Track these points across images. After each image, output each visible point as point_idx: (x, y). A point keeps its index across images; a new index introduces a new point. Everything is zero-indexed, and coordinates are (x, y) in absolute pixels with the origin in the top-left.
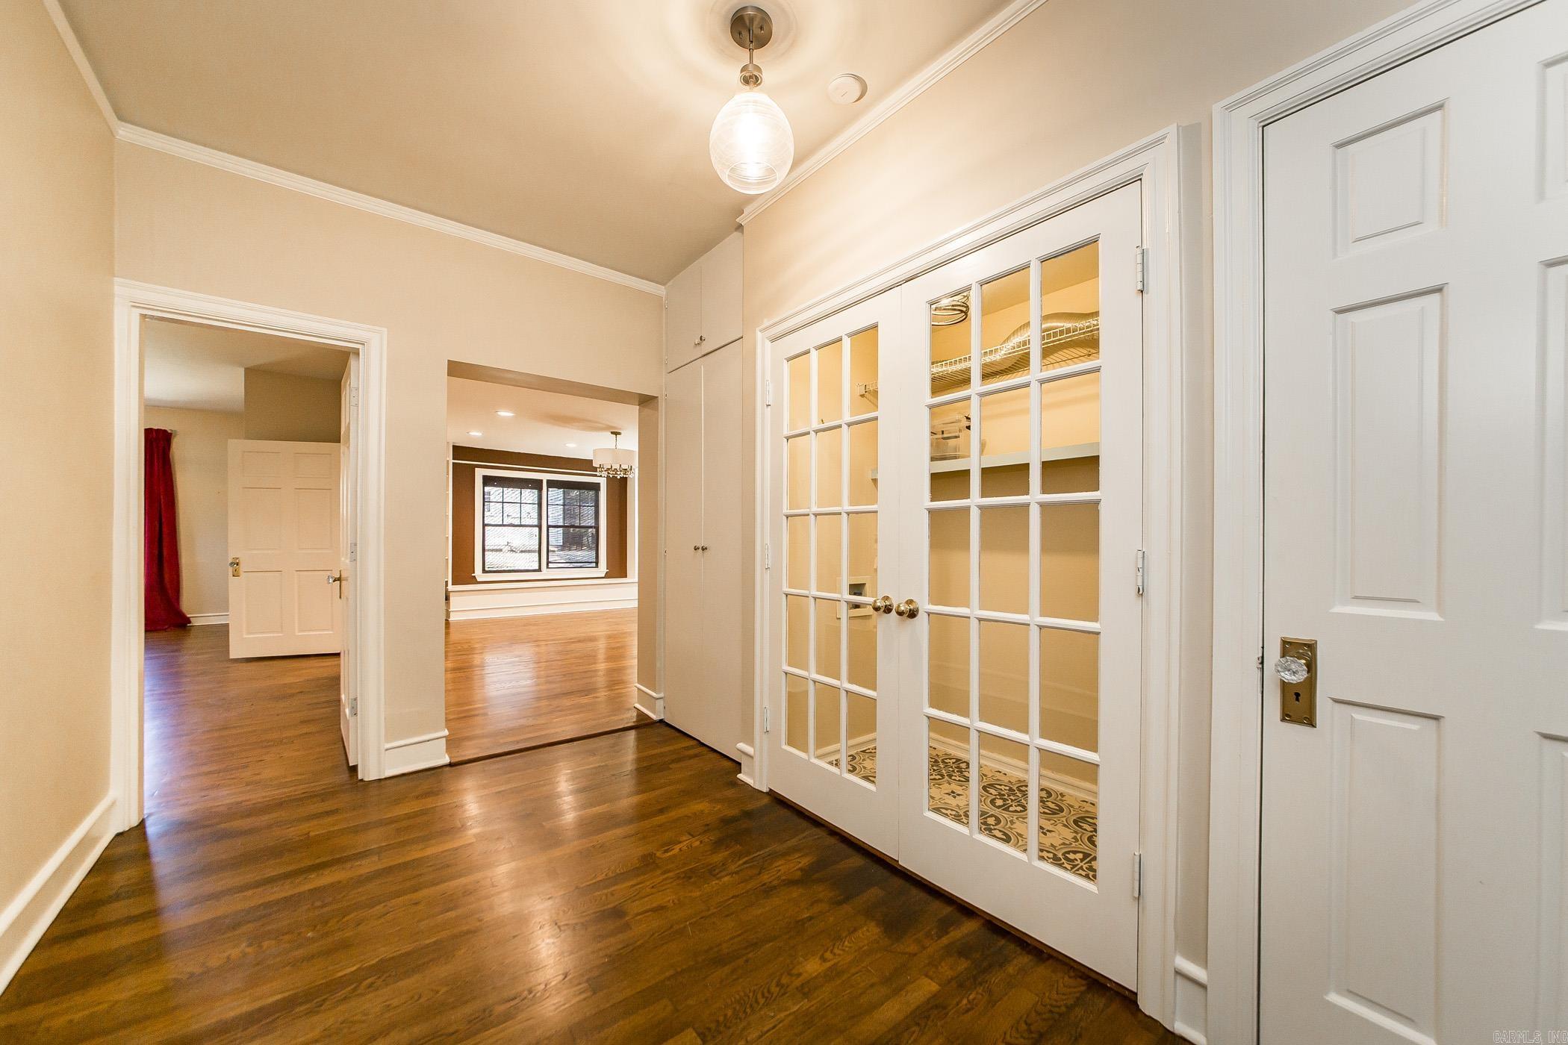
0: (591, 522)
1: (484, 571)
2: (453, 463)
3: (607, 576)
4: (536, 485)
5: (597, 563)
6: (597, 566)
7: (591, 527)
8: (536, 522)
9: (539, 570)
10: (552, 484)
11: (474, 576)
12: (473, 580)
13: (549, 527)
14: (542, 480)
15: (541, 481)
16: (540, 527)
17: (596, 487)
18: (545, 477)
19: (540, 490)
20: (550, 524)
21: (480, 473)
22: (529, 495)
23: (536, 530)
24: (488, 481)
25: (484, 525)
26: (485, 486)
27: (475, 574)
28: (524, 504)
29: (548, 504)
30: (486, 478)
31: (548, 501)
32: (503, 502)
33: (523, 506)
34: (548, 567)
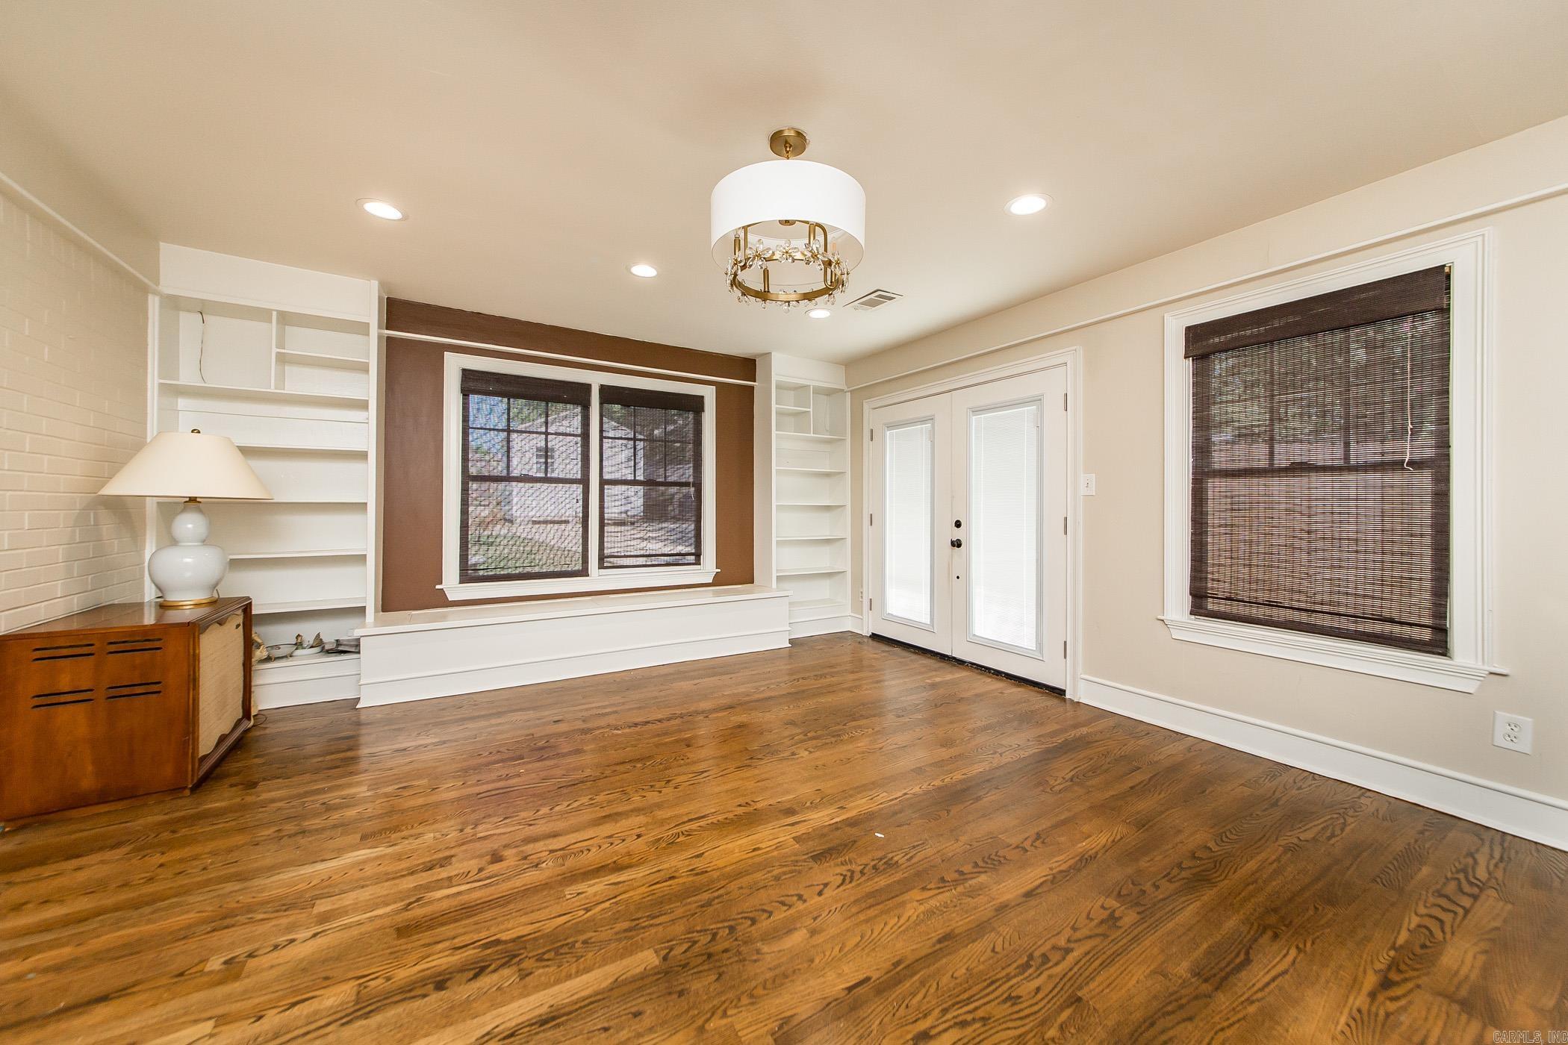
0: (688, 475)
1: (464, 578)
2: (381, 338)
3: (718, 581)
4: (577, 394)
5: (698, 555)
6: (698, 562)
7: (687, 484)
8: (576, 472)
9: (584, 572)
10: (610, 395)
11: (442, 590)
12: (441, 601)
13: (603, 483)
14: (589, 386)
15: (587, 388)
16: (585, 481)
17: (695, 405)
18: (596, 380)
19: (586, 407)
20: (606, 477)
21: (454, 365)
22: (562, 416)
23: (578, 489)
24: (473, 383)
25: (466, 479)
26: (466, 393)
27: (441, 583)
28: (552, 434)
29: (602, 438)
30: (468, 375)
31: (601, 431)
32: (508, 431)
33: (549, 436)
34: (601, 566)
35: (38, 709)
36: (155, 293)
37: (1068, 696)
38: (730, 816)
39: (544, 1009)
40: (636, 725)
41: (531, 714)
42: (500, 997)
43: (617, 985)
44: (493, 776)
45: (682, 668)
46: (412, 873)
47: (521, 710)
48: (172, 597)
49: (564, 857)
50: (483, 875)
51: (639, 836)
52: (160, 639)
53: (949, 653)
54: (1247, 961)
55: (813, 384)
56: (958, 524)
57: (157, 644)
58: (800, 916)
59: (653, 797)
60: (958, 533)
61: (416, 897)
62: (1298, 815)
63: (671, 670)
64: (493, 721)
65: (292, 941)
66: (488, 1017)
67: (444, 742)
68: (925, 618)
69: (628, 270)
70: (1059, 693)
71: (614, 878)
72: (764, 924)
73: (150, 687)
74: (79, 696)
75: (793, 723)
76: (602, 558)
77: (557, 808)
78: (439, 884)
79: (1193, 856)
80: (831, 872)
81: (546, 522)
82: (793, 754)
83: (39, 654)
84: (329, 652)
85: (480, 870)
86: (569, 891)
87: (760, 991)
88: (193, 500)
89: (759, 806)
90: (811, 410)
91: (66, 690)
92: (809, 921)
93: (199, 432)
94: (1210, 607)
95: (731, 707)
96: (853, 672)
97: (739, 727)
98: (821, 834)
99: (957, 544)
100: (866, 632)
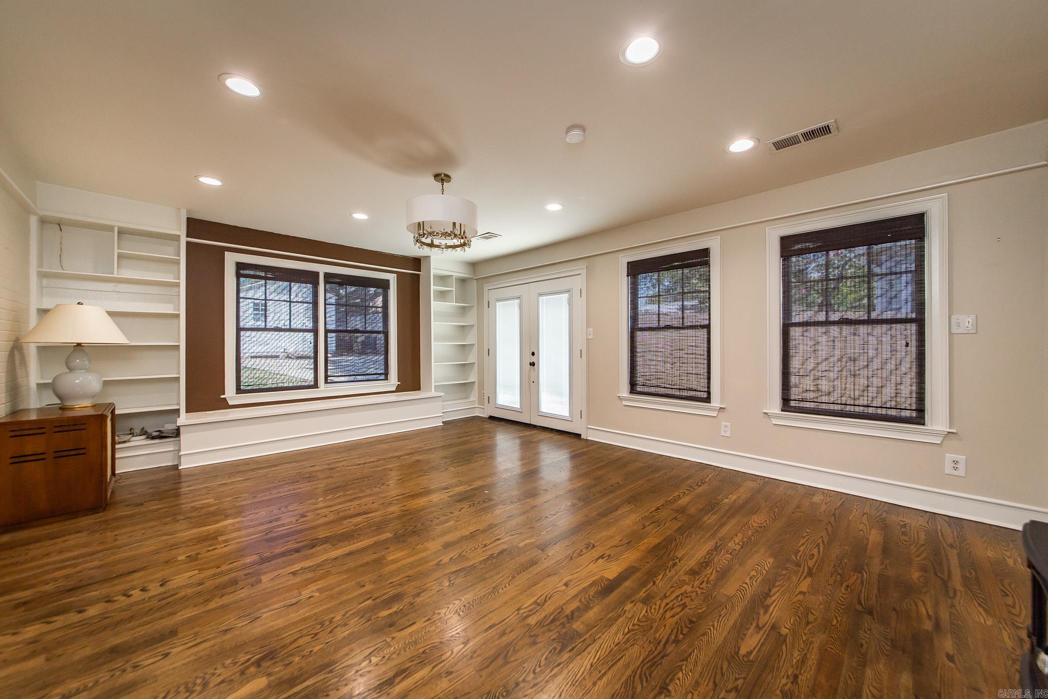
0: (380, 327)
1: (239, 391)
2: (188, 243)
3: (399, 389)
4: (311, 278)
5: (386, 374)
6: (386, 379)
7: (379, 332)
8: (311, 326)
9: (315, 385)
10: (330, 278)
11: (225, 399)
12: (225, 405)
13: (327, 331)
14: (318, 273)
15: (316, 274)
16: (315, 331)
17: (383, 285)
18: (322, 270)
19: (316, 285)
20: (328, 327)
21: (231, 260)
22: (301, 291)
23: (310, 336)
24: (243, 270)
25: (239, 330)
26: (239, 276)
27: (224, 394)
28: (294, 302)
29: (325, 304)
30: (240, 266)
31: (325, 300)
32: (266, 300)
33: (292, 305)
34: (326, 382)
35: (14, 465)
36: (35, 214)
37: (582, 437)
38: (417, 492)
39: (347, 552)
40: (359, 464)
41: (296, 464)
42: (325, 551)
43: (375, 543)
44: (286, 489)
45: (380, 439)
46: (262, 525)
47: (288, 463)
48: (69, 404)
49: (338, 513)
50: (298, 522)
51: (373, 503)
52: (85, 424)
53: (528, 422)
54: (617, 510)
55: (455, 274)
56: (533, 354)
57: (83, 427)
58: (451, 517)
59: (377, 490)
60: (533, 359)
61: (270, 531)
62: (657, 470)
63: (374, 440)
64: (273, 469)
65: (216, 548)
66: (323, 556)
67: (248, 479)
68: (517, 405)
69: (351, 214)
70: (578, 436)
71: (365, 516)
72: (437, 521)
73: (78, 451)
74: (38, 457)
75: (445, 458)
76: (326, 377)
77: (328, 498)
78: (278, 526)
79: (612, 486)
80: (465, 505)
81: (267, 357)
82: (446, 469)
83: (12, 434)
84: (153, 438)
85: (297, 520)
86: (345, 522)
87: (436, 537)
88: (79, 345)
89: (431, 488)
90: (454, 289)
91: (30, 453)
92: (455, 519)
93: (82, 304)
94: (638, 389)
95: (412, 454)
96: (477, 435)
97: (417, 461)
98: (460, 494)
99: (533, 364)
100: (485, 415)
